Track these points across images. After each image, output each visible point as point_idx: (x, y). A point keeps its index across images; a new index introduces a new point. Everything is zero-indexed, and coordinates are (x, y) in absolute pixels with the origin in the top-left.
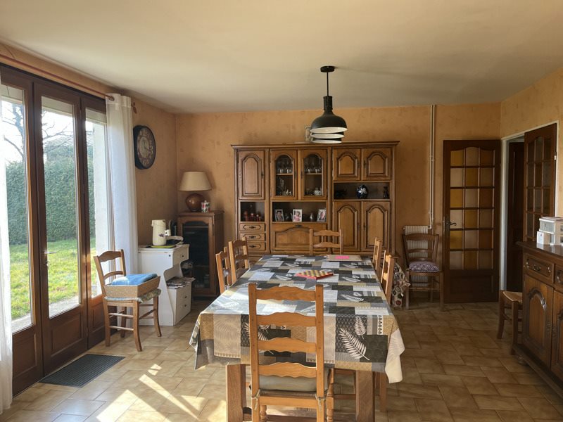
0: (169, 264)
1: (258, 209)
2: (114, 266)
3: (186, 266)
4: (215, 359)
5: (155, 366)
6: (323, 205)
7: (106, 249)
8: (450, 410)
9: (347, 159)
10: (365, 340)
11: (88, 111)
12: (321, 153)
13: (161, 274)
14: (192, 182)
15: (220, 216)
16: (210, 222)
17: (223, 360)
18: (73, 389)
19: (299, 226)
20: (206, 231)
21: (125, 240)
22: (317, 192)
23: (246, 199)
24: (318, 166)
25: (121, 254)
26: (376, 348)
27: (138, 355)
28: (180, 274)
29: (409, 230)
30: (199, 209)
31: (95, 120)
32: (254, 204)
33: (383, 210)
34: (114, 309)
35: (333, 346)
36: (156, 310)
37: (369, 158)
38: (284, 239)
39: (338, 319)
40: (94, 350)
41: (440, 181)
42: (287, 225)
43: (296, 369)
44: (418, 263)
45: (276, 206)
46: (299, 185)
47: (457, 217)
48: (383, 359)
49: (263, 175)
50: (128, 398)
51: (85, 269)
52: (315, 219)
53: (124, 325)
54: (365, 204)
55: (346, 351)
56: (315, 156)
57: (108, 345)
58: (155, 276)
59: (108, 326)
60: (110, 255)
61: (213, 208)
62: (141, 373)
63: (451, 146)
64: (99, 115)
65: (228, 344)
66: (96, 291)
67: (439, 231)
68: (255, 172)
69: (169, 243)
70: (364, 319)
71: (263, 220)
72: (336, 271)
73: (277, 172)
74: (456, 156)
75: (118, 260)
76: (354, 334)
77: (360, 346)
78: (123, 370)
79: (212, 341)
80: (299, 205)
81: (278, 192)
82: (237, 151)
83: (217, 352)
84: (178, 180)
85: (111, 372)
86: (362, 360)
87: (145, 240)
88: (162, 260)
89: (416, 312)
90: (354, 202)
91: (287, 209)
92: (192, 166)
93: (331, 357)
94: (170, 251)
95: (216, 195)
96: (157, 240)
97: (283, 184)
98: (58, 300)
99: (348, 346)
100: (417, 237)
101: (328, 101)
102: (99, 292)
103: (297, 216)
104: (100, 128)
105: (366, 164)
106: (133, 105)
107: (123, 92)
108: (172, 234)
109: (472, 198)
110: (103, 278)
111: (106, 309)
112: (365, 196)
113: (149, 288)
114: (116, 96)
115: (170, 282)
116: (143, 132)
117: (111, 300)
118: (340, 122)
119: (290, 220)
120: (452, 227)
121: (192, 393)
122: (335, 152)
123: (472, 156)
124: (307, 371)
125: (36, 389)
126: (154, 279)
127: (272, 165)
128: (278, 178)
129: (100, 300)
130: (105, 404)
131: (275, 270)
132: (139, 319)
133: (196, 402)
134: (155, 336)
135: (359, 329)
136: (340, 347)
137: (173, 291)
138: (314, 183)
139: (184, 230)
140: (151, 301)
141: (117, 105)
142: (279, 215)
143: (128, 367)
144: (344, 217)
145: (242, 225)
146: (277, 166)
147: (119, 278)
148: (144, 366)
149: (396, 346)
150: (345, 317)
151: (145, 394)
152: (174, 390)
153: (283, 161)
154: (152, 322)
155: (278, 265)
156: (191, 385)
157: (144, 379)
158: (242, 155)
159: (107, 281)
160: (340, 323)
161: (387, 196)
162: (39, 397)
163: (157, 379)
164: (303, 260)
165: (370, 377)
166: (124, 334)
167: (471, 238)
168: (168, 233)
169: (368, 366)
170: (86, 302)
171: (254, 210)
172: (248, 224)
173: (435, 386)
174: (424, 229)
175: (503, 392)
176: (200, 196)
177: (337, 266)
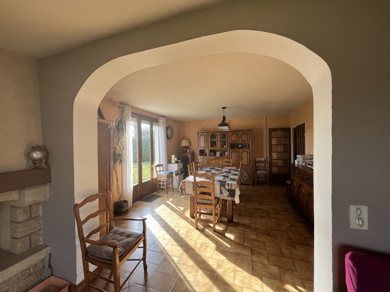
0: (176, 169)
1: (205, 152)
2: (160, 168)
3: (182, 170)
4: (186, 194)
5: (171, 199)
6: (227, 151)
7: (158, 164)
8: (260, 216)
9: (234, 135)
10: (228, 190)
11: (154, 123)
12: (226, 133)
13: (174, 172)
14: (184, 143)
15: (193, 154)
16: (190, 156)
17: (188, 195)
18: (148, 203)
19: (218, 158)
20: (188, 159)
21: (163, 161)
22: (225, 146)
23: (201, 149)
24: (225, 138)
25: (162, 165)
26: (232, 193)
27: (167, 196)
28: (180, 172)
29: (257, 159)
30: (186, 152)
31: (155, 125)
32: (204, 150)
33: (247, 152)
34: (160, 182)
35: (219, 192)
36: (172, 183)
37: (242, 135)
38: (213, 162)
39: (220, 184)
40: (154, 194)
41: (268, 142)
42: (215, 157)
43: (207, 197)
44: (259, 171)
45: (211, 151)
46: (219, 144)
47: (274, 155)
48: (234, 196)
49: (207, 141)
50: (163, 206)
51: (152, 169)
52: (224, 156)
53: (163, 186)
54: (241, 150)
55: (223, 193)
56: (224, 135)
57: (158, 192)
58: (172, 172)
59: (158, 187)
60: (159, 165)
61: (191, 151)
62: (167, 200)
63: (271, 130)
64: (157, 124)
65: (189, 190)
66: (155, 176)
67: (268, 160)
68: (204, 140)
69: (177, 162)
70: (228, 184)
71: (206, 155)
72: (226, 172)
73: (211, 139)
74: (273, 134)
75: (161, 167)
76: (225, 188)
77: (227, 192)
78: (162, 199)
79: (185, 189)
80: (218, 151)
81: (212, 146)
82: (198, 133)
83: (186, 192)
84: (180, 143)
85: (159, 199)
86: (228, 196)
87: (169, 162)
88: (174, 167)
89: (259, 188)
90: (238, 150)
91: (215, 152)
92: (184, 138)
93: (218, 195)
94: (177, 165)
95: (192, 148)
96: (173, 161)
97: (213, 144)
98: (144, 179)
99: (223, 192)
100: (260, 162)
101: (224, 118)
102: (156, 177)
103: (218, 154)
104: (157, 128)
105: (241, 137)
106: (166, 120)
107: (163, 116)
108: (178, 159)
109: (280, 148)
110: (157, 172)
111: (158, 185)
112: (241, 148)
113: (170, 175)
114: (161, 118)
115: (177, 174)
116: (169, 128)
117: (159, 179)
118: (226, 125)
119: (216, 155)
120: (273, 158)
121: (181, 206)
122: (230, 133)
123: (280, 133)
124: (210, 198)
125: (138, 202)
126: (172, 173)
127: (210, 137)
128: (211, 142)
129: (156, 179)
130: (157, 207)
131: (207, 171)
132: (167, 185)
133: (182, 209)
134: (172, 191)
135: (227, 187)
136: (221, 192)
137: (177, 177)
138: (224, 143)
139: (182, 159)
140: (171, 180)
141: (162, 120)
142: (212, 154)
143: (164, 198)
144: (234, 155)
145: (200, 157)
146: (211, 138)
147: (162, 172)
148: (168, 198)
149: (238, 193)
150: (223, 184)
151: (168, 205)
152: (176, 205)
153: (213, 136)
154: (171, 187)
155: (209, 170)
156: (181, 204)
157: (168, 202)
158: (200, 134)
159: (158, 173)
160: (221, 185)
161: (249, 148)
162: (139, 204)
163: (171, 202)
164: (217, 168)
165: (231, 203)
166: (163, 189)
167: (280, 163)
168: (176, 159)
169: (229, 198)
170: (152, 179)
171: (204, 153)
172: (202, 157)
173: (258, 210)
174: (263, 159)
175: (281, 213)
176: (187, 148)
177: (227, 170)
